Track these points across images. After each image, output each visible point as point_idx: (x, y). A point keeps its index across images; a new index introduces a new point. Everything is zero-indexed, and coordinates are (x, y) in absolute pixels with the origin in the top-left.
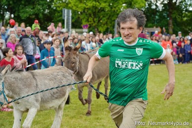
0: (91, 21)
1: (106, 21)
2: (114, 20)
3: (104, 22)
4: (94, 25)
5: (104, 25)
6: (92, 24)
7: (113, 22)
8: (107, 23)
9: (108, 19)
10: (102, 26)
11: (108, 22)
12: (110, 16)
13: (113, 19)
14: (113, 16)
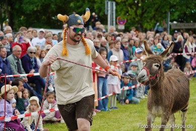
0: (131, 15)
1: (153, 13)
2: (166, 13)
3: (151, 15)
4: (137, 19)
5: (151, 20)
6: (134, 18)
7: (164, 15)
8: (154, 16)
9: (156, 10)
10: (149, 21)
11: (156, 16)
12: (159, 7)
13: (164, 11)
14: (163, 6)
